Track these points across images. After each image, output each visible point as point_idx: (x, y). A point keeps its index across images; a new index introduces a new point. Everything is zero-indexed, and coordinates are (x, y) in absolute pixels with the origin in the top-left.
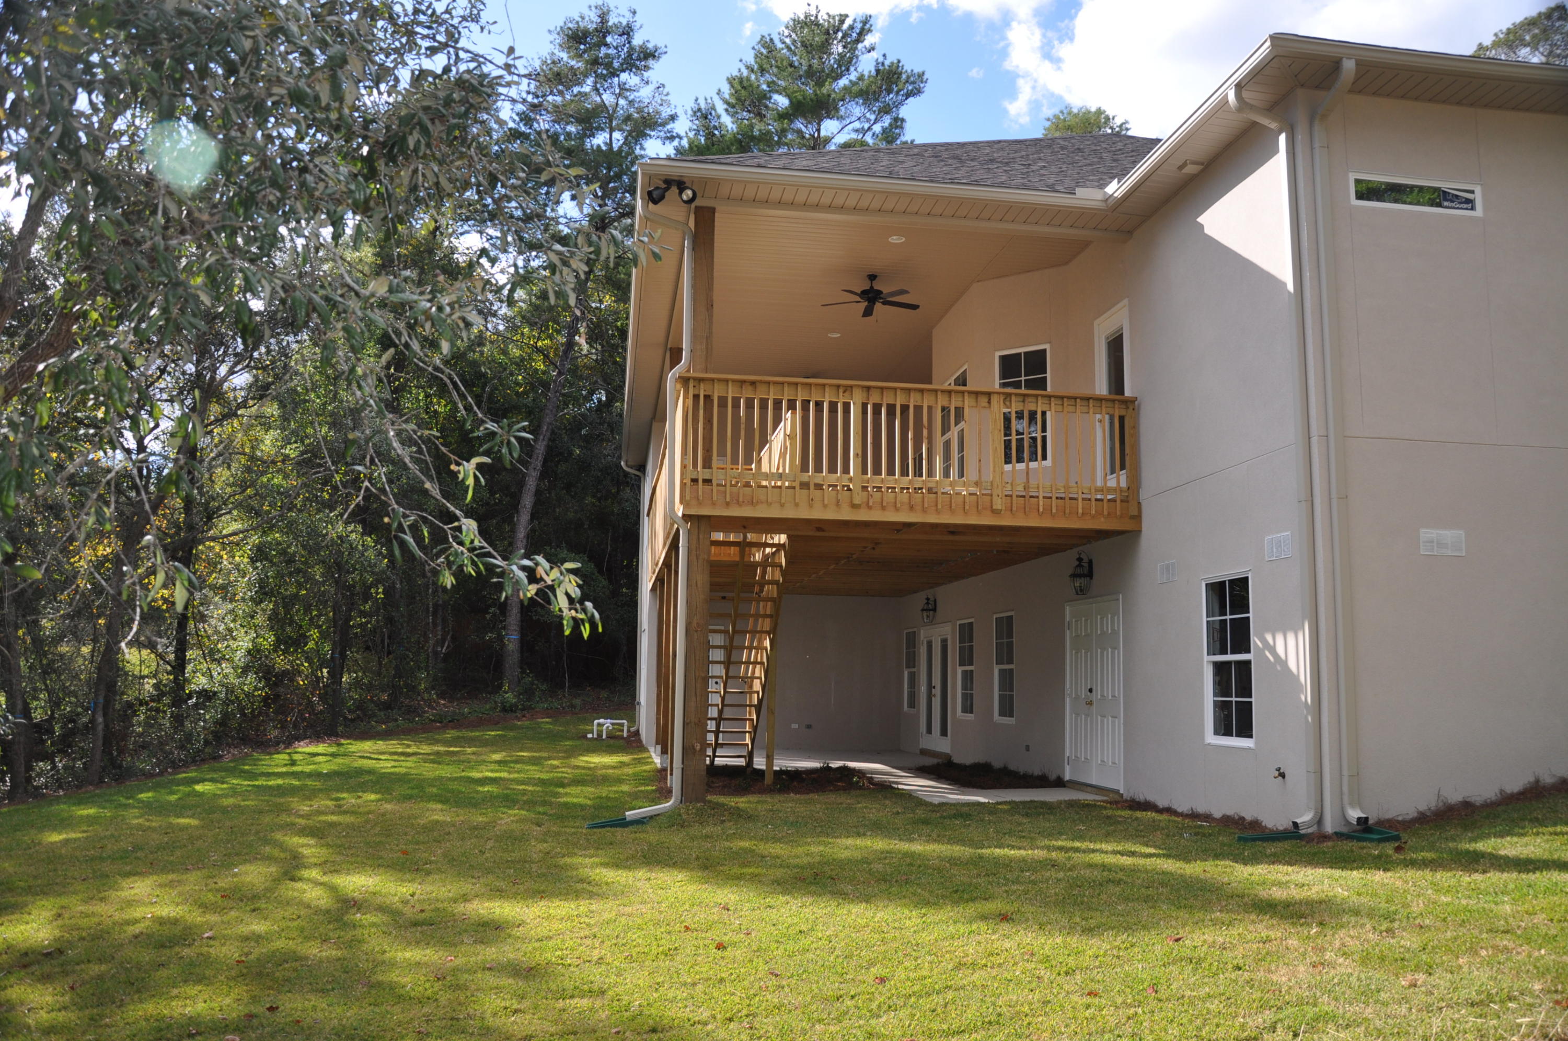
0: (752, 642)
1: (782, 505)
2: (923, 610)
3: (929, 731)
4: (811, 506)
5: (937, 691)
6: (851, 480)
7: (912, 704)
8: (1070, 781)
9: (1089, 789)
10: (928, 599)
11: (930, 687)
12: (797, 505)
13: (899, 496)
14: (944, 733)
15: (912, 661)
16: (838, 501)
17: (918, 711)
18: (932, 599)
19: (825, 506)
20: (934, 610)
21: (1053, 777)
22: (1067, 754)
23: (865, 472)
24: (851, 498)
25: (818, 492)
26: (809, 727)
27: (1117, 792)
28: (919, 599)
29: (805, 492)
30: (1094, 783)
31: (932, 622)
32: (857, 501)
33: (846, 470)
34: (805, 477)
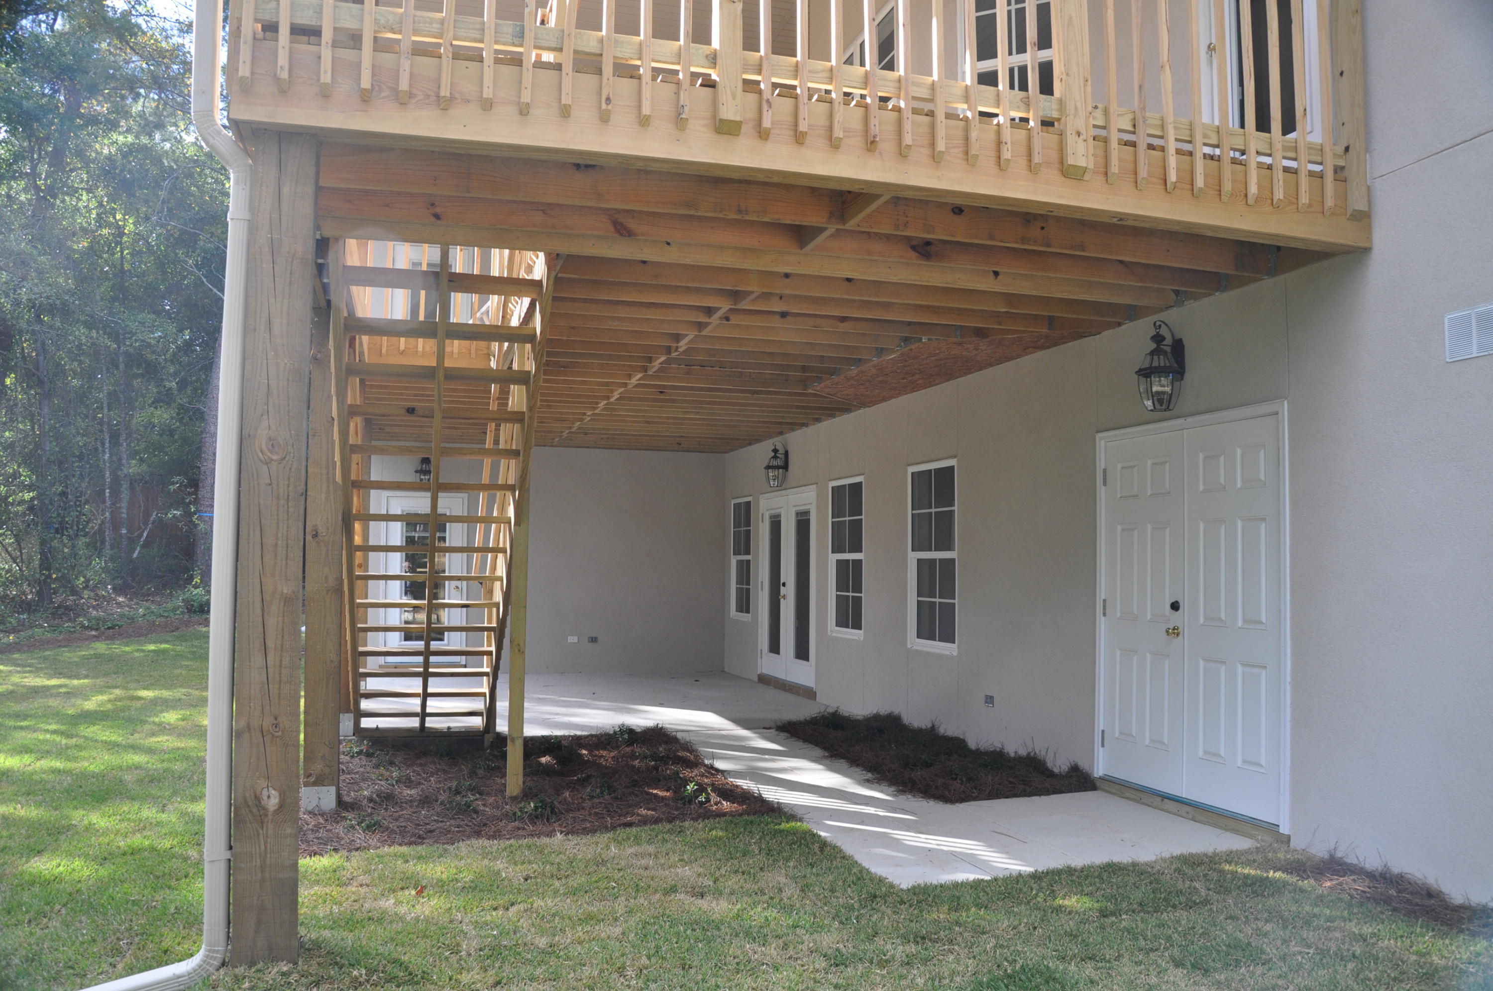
0: (490, 509)
1: (524, 111)
2: (768, 467)
3: (775, 648)
4: (604, 118)
5: (789, 592)
6: (713, 59)
7: (744, 605)
8: (1105, 779)
9: (1169, 805)
10: (775, 451)
11: (776, 583)
12: (565, 112)
13: (840, 112)
14: (802, 652)
15: (744, 544)
16: (679, 110)
17: (755, 619)
18: (781, 451)
19: (644, 122)
20: (785, 467)
21: (1059, 763)
22: (1101, 723)
23: (751, 43)
24: (715, 104)
25: (626, 84)
26: (593, 640)
27: (1272, 829)
28: (762, 451)
29: (588, 80)
30: (1184, 794)
31: (782, 485)
32: (729, 111)
33: (701, 34)
34: (589, 41)
